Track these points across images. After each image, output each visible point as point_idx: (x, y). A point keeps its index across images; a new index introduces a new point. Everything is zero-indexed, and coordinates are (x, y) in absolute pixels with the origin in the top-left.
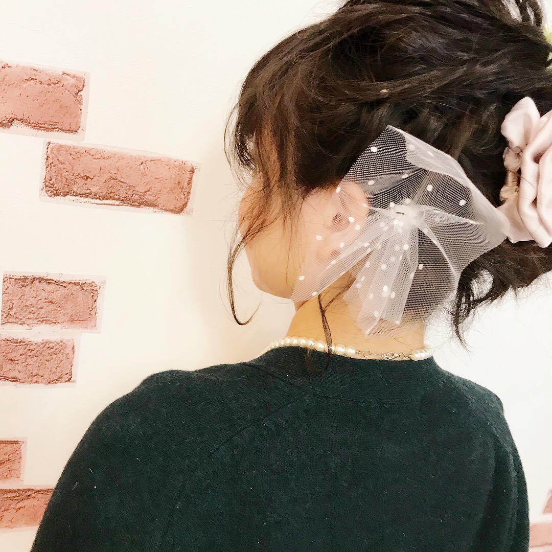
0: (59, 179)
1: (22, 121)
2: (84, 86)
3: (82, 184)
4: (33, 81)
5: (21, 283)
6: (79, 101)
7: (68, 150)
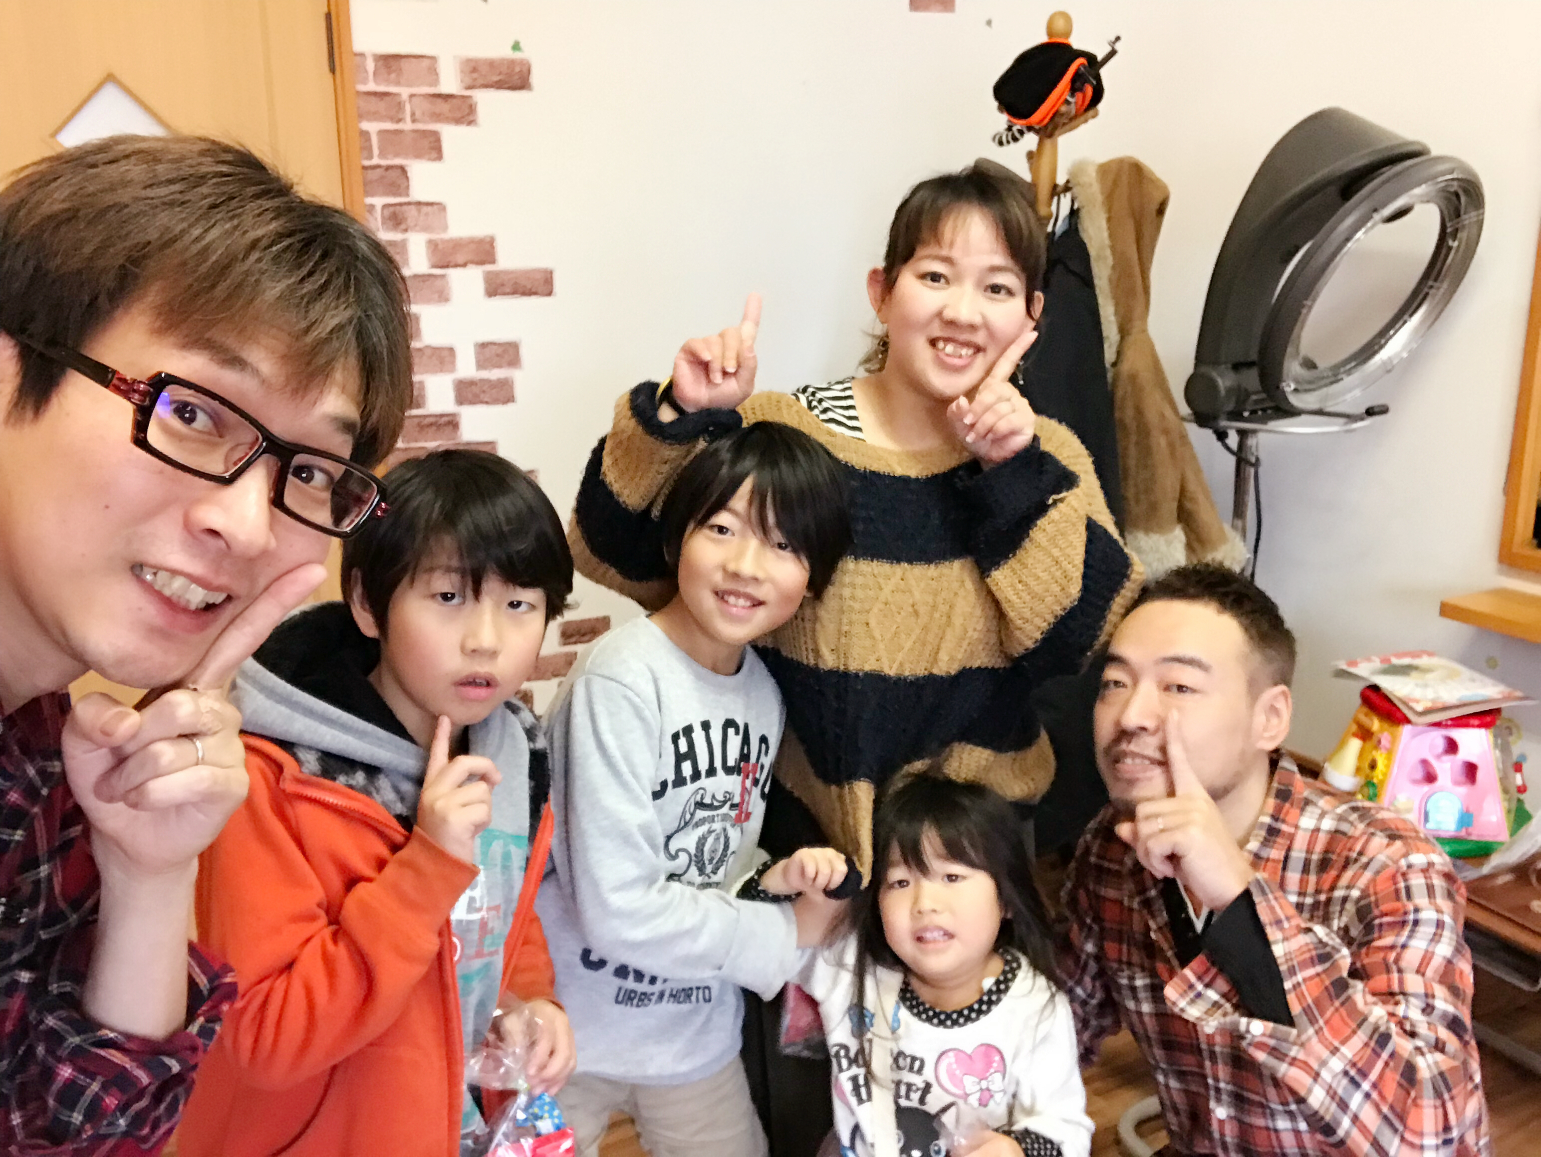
0: (492, 287)
1: (471, 262)
2: (494, 240)
3: (503, 288)
4: (473, 243)
5: (482, 346)
6: (493, 248)
7: (493, 272)
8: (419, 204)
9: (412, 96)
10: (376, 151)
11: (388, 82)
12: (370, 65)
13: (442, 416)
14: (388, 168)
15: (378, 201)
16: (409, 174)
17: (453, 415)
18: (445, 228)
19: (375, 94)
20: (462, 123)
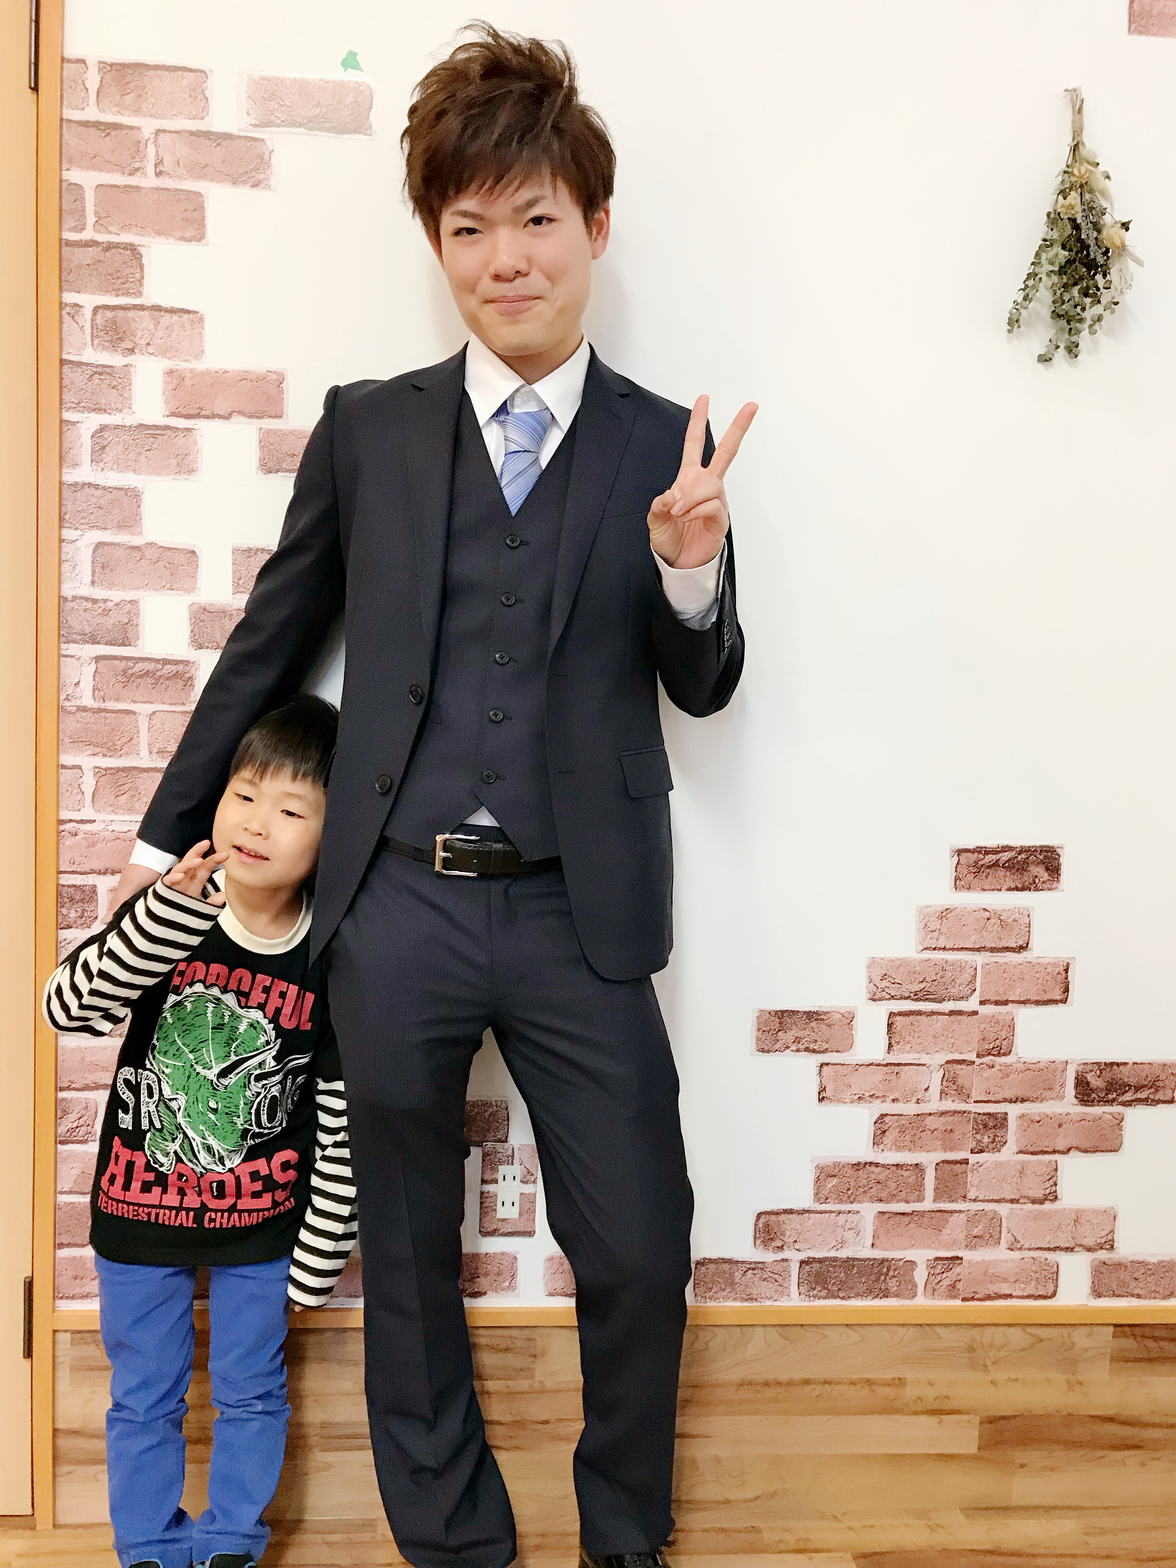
0: (271, 458)
1: (239, 412)
2: (284, 379)
3: (289, 461)
4: (244, 382)
5: (247, 554)
6: (282, 392)
7: (275, 432)
8: (157, 308)
9: (158, 132)
10: (91, 219)
11: (121, 108)
12: (93, 79)
13: (166, 662)
14: (109, 247)
15: (88, 300)
16: (144, 260)
17: (185, 663)
18: (200, 353)
19: (97, 125)
20: (244, 183)
